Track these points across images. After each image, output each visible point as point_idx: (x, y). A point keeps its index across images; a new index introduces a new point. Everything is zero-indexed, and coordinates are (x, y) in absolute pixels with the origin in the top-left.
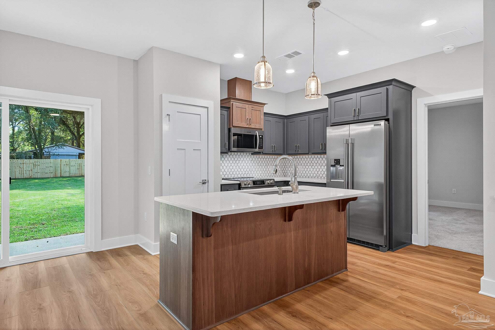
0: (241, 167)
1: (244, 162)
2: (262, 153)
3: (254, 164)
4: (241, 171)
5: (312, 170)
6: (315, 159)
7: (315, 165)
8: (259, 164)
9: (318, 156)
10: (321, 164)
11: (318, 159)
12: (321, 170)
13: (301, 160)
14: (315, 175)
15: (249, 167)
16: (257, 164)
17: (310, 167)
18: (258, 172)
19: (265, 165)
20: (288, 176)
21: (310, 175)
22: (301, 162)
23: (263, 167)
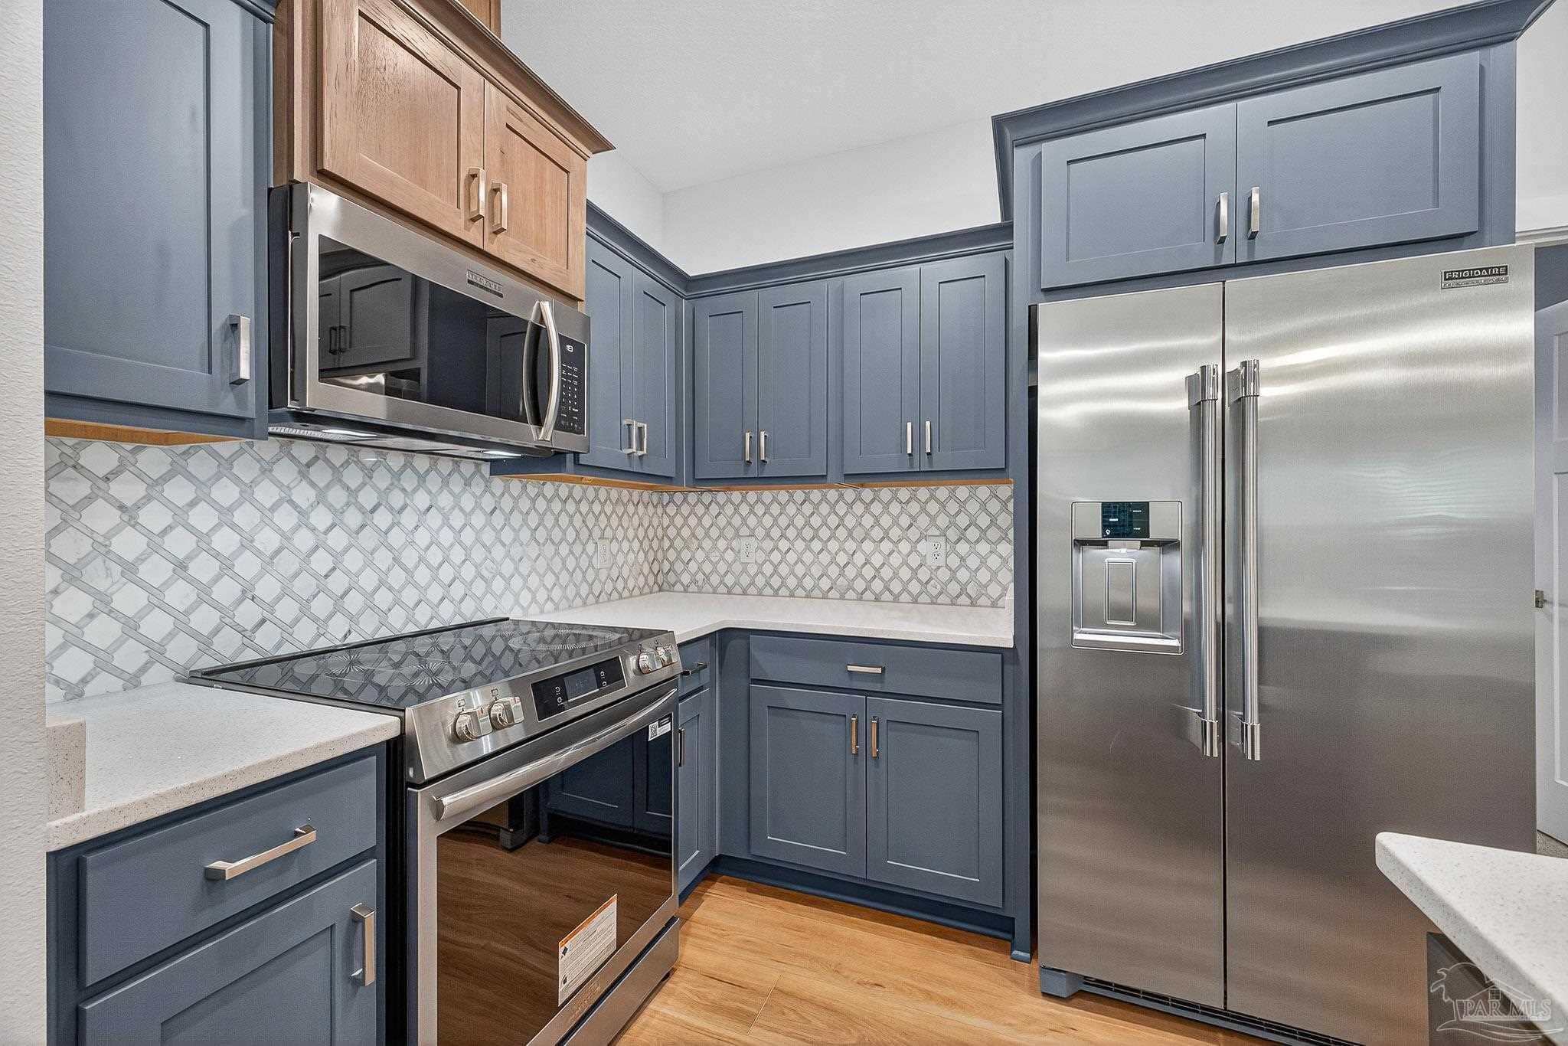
0: (410, 558)
1: (434, 519)
2: (569, 457)
3: (507, 535)
4: (410, 580)
5: (808, 557)
6: (824, 509)
7: (824, 533)
8: (541, 534)
9: (841, 495)
10: (858, 533)
11: (841, 509)
12: (859, 559)
13: (752, 511)
14: (825, 584)
15: (478, 554)
16: (525, 534)
17: (800, 545)
18: (534, 581)
19: (571, 535)
20: (679, 587)
21: (800, 585)
22: (752, 521)
23: (564, 549)
